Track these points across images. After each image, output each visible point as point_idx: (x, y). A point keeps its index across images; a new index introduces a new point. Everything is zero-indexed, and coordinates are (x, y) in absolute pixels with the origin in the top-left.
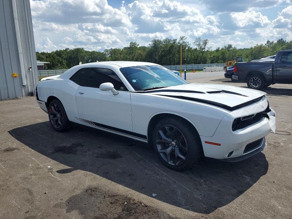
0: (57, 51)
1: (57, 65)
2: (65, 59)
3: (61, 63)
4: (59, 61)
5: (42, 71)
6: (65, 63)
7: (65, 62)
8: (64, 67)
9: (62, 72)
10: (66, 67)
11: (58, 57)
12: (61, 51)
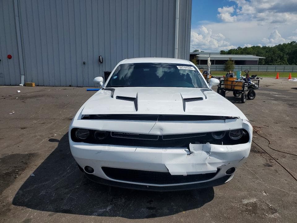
0: (280, 45)
1: (276, 60)
2: (287, 54)
3: (282, 58)
4: (280, 56)
5: (252, 66)
6: (286, 59)
7: (286, 57)
8: (284, 63)
9: (274, 68)
10: (286, 63)
11: (280, 52)
12: (284, 45)
